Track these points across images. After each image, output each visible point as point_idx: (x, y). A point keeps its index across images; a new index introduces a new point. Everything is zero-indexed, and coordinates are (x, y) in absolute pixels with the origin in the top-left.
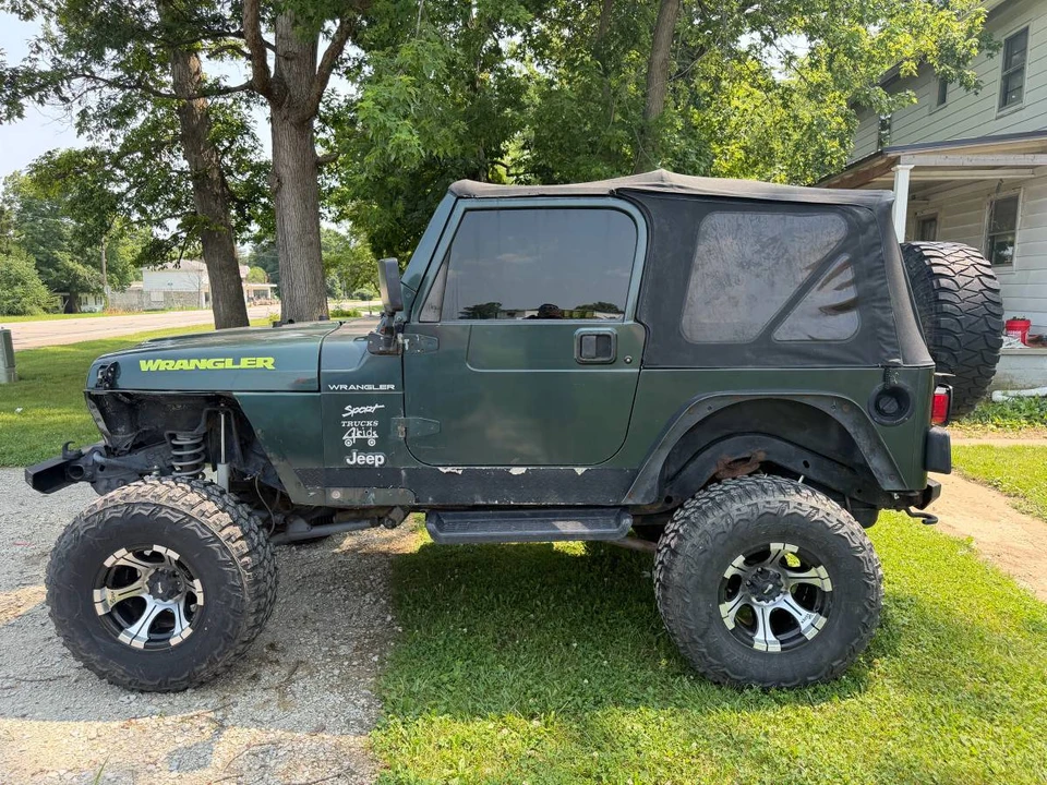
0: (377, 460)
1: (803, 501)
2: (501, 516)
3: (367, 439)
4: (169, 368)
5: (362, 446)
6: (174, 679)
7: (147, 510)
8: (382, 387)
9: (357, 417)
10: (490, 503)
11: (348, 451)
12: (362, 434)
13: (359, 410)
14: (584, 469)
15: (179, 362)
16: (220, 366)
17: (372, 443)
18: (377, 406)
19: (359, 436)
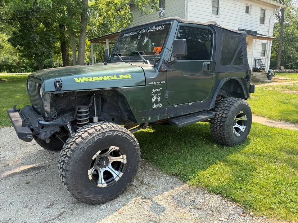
0: (160, 106)
1: (240, 101)
2: (185, 117)
3: (158, 99)
4: (90, 80)
5: (156, 102)
6: (119, 193)
7: (110, 133)
8: (162, 82)
9: (156, 93)
10: (185, 114)
11: (153, 104)
12: (156, 98)
13: (156, 90)
14: (203, 101)
15: (94, 78)
16: (112, 78)
17: (159, 101)
18: (160, 89)
19: (156, 99)
